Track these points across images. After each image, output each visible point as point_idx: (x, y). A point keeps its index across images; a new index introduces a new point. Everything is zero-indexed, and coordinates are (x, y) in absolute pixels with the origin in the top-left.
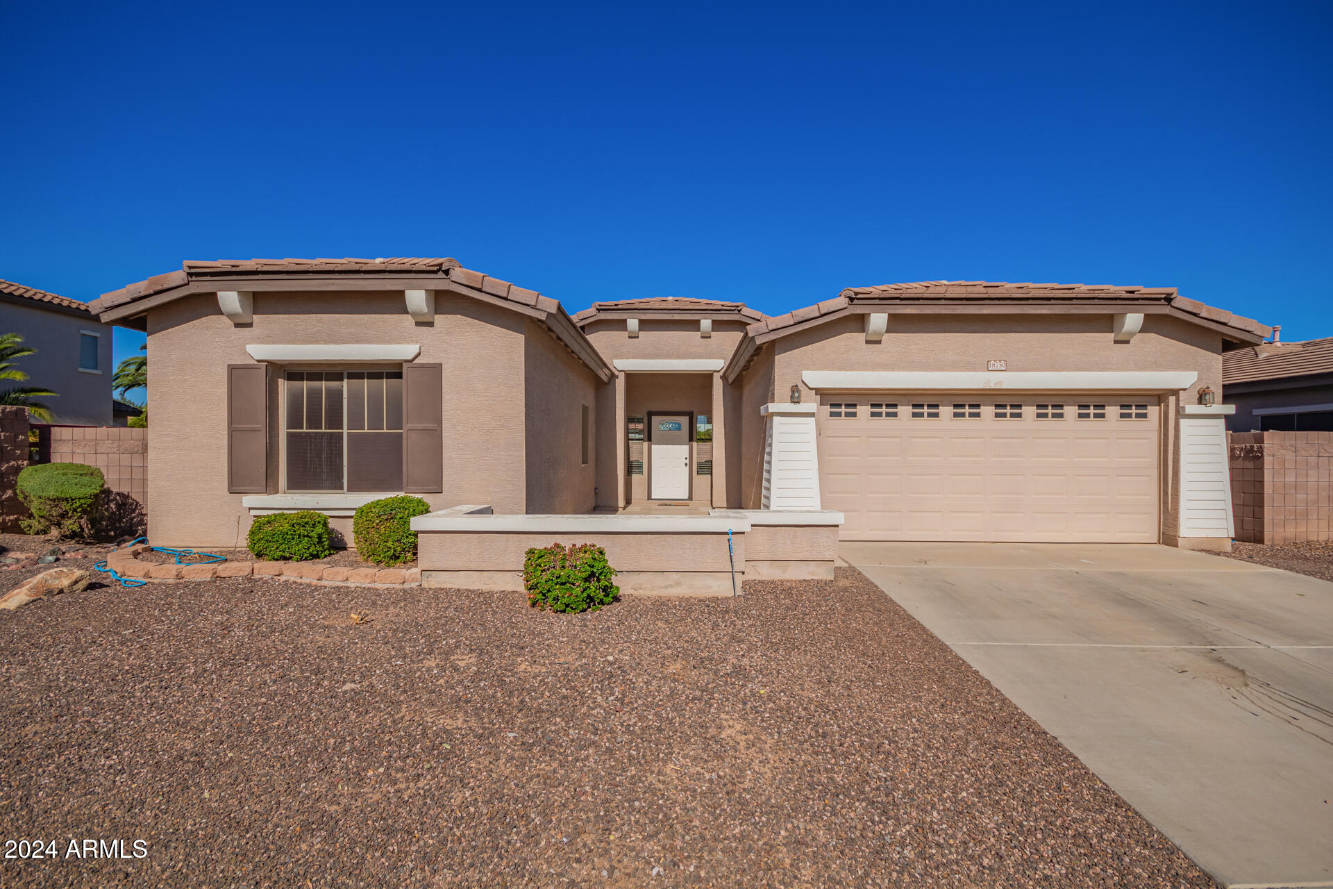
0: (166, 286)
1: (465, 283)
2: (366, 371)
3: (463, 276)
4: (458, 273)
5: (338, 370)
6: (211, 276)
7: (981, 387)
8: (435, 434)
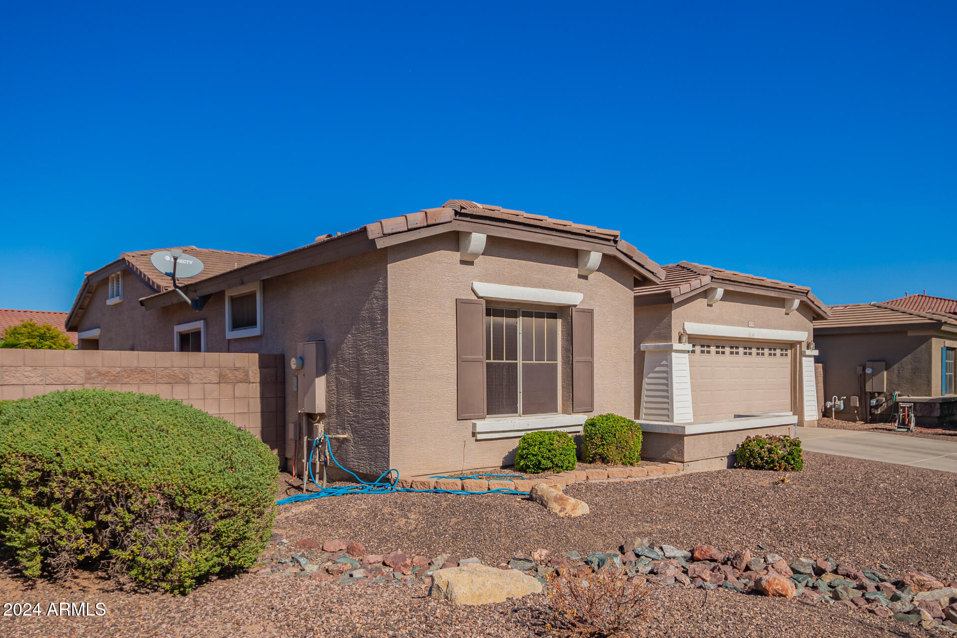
0: (438, 222)
1: (625, 251)
2: (534, 311)
3: (626, 246)
4: (623, 244)
5: (515, 308)
6: (471, 218)
7: (747, 337)
8: (590, 364)
